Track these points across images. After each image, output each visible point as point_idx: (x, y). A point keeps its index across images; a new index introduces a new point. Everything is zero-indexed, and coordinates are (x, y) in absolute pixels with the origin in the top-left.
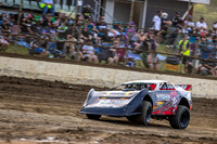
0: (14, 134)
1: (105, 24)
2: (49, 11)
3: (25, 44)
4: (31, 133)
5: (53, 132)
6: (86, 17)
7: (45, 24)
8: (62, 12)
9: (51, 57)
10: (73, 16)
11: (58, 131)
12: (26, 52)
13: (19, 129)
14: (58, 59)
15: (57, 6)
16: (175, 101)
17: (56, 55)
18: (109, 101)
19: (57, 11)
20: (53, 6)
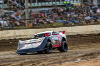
0: (62, 61)
1: (94, 6)
2: (69, 4)
3: (60, 21)
4: (70, 59)
5: (79, 57)
6: (85, 4)
7: (68, 10)
8: (74, 4)
9: (73, 24)
10: (79, 5)
11: (82, 56)
12: (61, 24)
13: (64, 58)
14: (76, 24)
15: (72, 2)
16: (60, 40)
17: (75, 23)
18: (30, 45)
19: (72, 4)
20: (70, 2)
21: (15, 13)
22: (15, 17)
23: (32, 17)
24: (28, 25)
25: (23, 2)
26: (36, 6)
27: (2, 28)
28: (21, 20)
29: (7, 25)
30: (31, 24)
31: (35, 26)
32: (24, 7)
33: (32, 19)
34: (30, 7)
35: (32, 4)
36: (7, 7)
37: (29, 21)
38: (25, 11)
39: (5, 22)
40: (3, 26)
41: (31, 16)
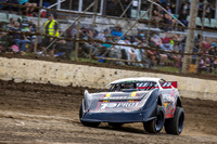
21: (163, 35)
22: (162, 45)
23: (200, 51)
24: (188, 68)
25: (185, 12)
26: (213, 26)
27: (126, 63)
28: (174, 53)
29: (139, 60)
30: (196, 66)
31: (203, 72)
32: (186, 24)
33: (199, 55)
34: (198, 27)
35: (206, 20)
36: (146, 18)
37: (190, 57)
38: (187, 33)
39: (137, 52)
40: (129, 59)
41: (198, 47)
